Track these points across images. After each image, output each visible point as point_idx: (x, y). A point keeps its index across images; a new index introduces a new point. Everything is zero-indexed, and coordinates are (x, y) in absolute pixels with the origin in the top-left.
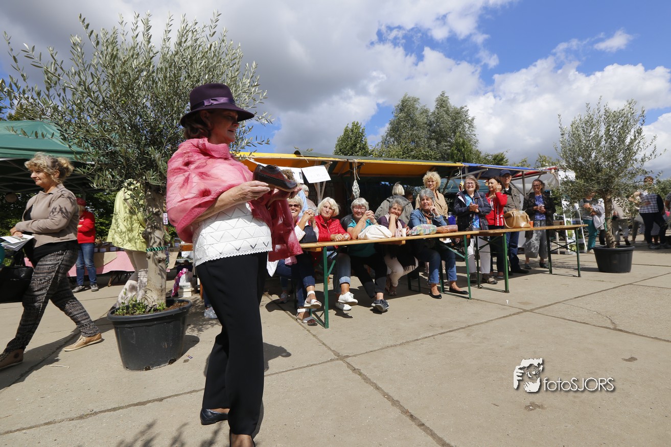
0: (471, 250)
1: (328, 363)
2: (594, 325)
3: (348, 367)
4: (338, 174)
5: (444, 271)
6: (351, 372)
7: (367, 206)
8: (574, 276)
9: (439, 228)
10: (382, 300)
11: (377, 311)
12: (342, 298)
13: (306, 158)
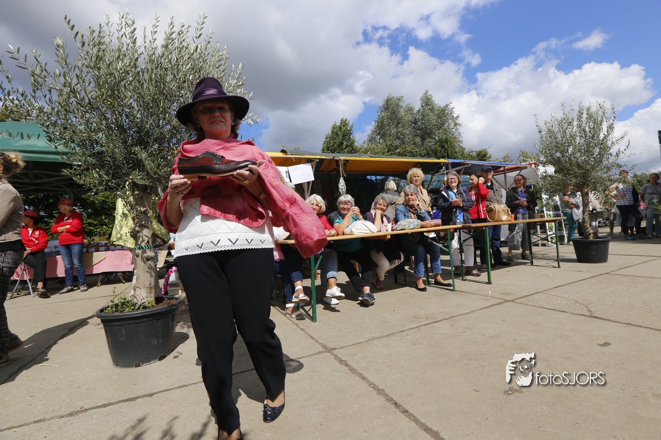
0: (455, 244)
1: (316, 356)
2: (571, 313)
3: (335, 359)
4: (324, 171)
5: (429, 265)
6: (337, 363)
7: (353, 203)
8: (554, 267)
9: (424, 223)
10: (368, 294)
11: (364, 304)
12: (329, 293)
13: (292, 156)
